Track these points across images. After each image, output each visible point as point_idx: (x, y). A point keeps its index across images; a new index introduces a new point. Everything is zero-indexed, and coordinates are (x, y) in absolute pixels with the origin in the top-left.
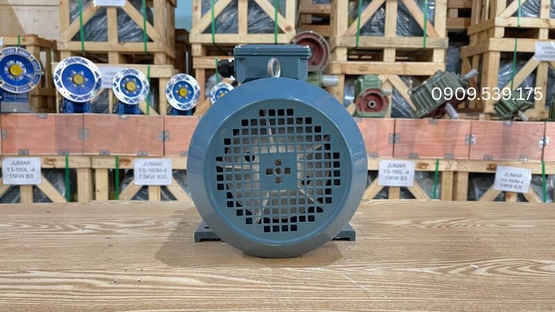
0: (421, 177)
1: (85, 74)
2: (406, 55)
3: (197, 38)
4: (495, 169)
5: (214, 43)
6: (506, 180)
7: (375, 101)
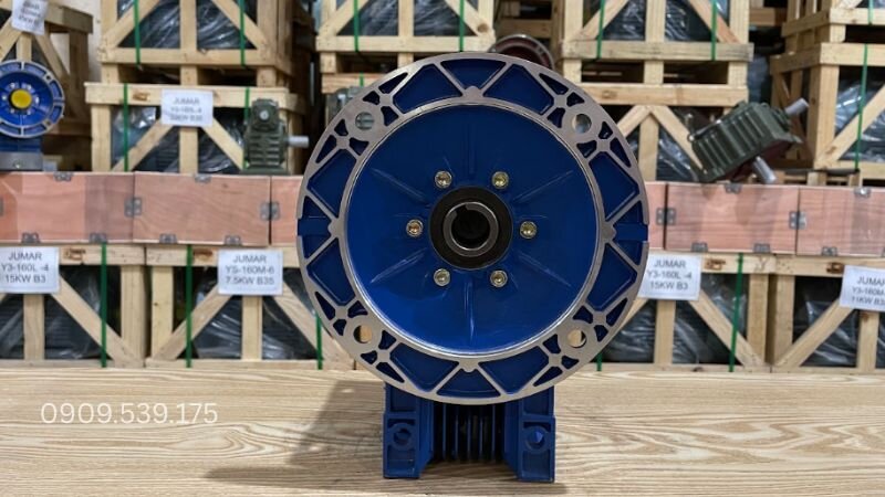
0: (713, 283)
3: (330, 42)
4: (841, 270)
5: (357, 51)
6: (860, 291)
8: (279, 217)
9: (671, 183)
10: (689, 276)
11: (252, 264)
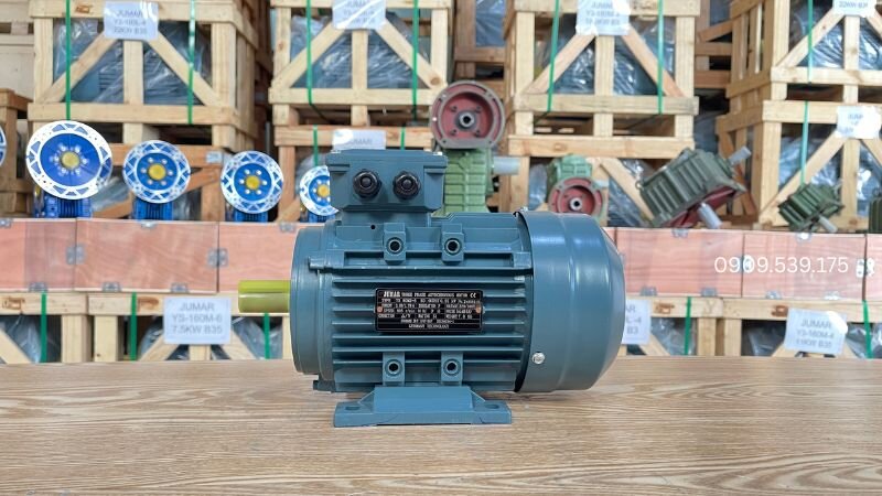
0: (663, 327)
1: (81, 151)
2: (629, 125)
3: (283, 94)
4: (785, 313)
5: (311, 104)
6: (805, 334)
7: (581, 197)
8: (226, 265)
9: (620, 229)
10: (639, 320)
11: (199, 312)
